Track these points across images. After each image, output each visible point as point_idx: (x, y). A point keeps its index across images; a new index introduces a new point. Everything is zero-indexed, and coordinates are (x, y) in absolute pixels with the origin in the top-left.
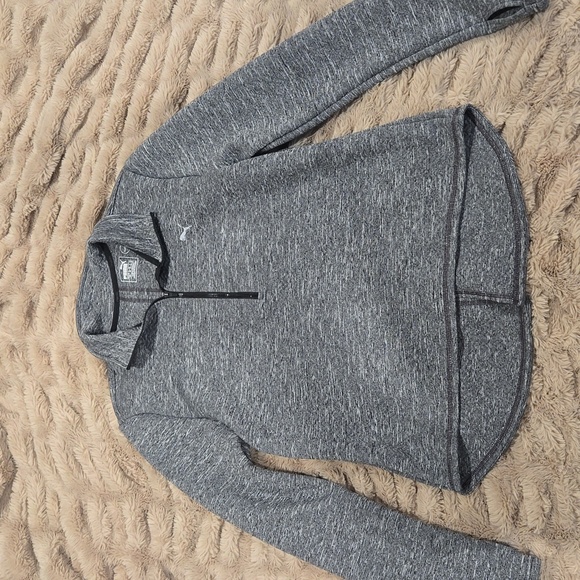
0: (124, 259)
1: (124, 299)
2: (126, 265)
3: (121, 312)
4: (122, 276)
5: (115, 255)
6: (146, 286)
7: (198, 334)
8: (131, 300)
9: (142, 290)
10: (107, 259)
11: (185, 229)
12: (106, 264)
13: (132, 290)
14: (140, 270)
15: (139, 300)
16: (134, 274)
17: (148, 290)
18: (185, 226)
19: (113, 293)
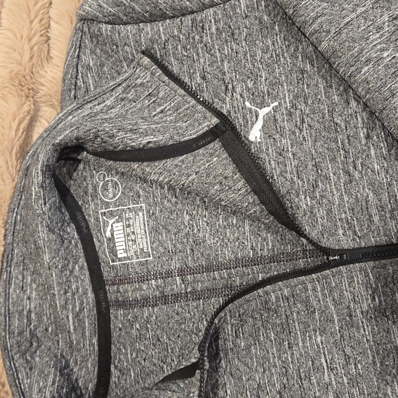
0: (112, 214)
1: (124, 304)
2: (118, 227)
3: (115, 334)
4: (113, 251)
5: (90, 209)
6: (175, 264)
7: (339, 360)
8: (145, 302)
9: (169, 274)
10: (74, 219)
11: (263, 112)
12: (71, 230)
13: (142, 279)
14: (155, 231)
15: (164, 299)
16: (144, 243)
17: (182, 273)
18: (262, 105)
19: (91, 295)
